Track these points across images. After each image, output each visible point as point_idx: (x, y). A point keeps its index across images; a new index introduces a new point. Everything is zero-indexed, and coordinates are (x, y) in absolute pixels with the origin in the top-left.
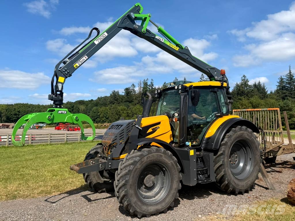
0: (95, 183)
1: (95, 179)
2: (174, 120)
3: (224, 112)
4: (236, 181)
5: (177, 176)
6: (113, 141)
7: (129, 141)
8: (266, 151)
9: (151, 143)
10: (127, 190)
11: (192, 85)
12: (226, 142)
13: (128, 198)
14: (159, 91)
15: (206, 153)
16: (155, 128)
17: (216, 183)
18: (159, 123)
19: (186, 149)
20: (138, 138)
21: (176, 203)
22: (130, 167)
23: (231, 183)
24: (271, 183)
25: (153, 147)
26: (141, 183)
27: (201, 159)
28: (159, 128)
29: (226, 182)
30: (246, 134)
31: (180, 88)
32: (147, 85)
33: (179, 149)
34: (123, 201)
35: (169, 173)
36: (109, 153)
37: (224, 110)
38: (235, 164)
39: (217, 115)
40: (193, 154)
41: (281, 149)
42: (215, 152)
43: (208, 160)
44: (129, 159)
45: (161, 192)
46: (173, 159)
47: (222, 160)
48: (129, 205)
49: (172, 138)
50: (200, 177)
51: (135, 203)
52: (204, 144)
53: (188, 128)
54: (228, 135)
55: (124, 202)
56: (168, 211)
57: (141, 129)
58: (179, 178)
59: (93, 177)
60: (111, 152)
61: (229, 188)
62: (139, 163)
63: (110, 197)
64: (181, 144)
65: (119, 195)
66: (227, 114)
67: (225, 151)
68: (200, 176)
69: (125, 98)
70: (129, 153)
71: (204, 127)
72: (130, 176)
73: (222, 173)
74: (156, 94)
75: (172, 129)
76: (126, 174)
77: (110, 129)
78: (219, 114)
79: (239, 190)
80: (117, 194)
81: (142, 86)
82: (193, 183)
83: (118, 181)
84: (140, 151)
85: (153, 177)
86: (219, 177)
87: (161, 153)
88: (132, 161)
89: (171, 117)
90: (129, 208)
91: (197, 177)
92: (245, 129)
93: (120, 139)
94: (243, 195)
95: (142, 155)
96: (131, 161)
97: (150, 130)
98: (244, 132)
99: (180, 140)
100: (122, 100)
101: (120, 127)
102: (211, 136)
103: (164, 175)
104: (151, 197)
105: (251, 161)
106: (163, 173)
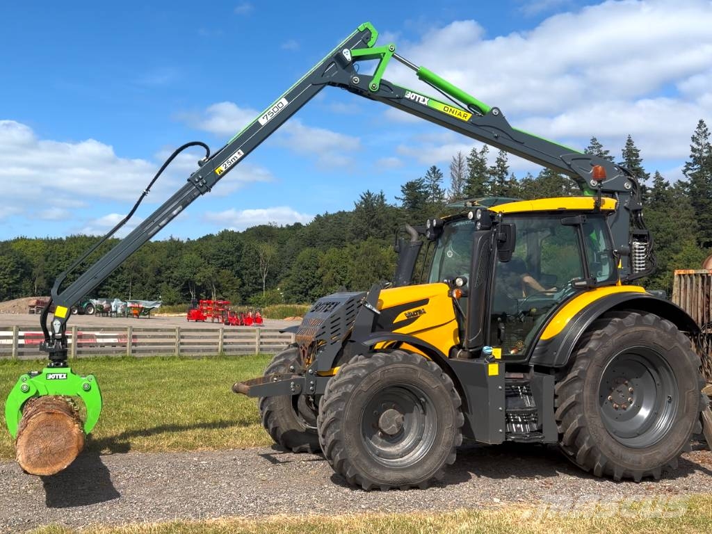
0: (285, 431)
2: (455, 295)
3: (602, 279)
4: (617, 449)
6: (317, 337)
7: (352, 339)
9: (401, 344)
10: (340, 432)
12: (591, 350)
13: (341, 448)
14: (435, 224)
15: (539, 375)
16: (414, 312)
17: (564, 449)
18: (425, 302)
19: (481, 362)
20: (372, 331)
22: (347, 387)
23: (600, 451)
25: (400, 352)
26: (373, 426)
28: (425, 312)
29: (585, 447)
30: (655, 335)
31: (479, 216)
32: (483, 169)
33: (467, 361)
34: (332, 453)
35: (434, 409)
36: (310, 362)
38: (625, 409)
39: (576, 284)
40: (497, 374)
43: (541, 391)
44: (346, 372)
45: (416, 448)
46: (445, 380)
49: (458, 338)
50: (516, 427)
51: (357, 459)
52: (535, 355)
54: (598, 335)
57: (379, 313)
58: (458, 421)
59: (281, 415)
60: (314, 359)
62: (365, 381)
64: (471, 351)
65: (325, 442)
66: (611, 283)
67: (587, 371)
68: (518, 425)
70: (347, 363)
71: (541, 315)
72: (346, 405)
73: (574, 424)
74: (428, 230)
75: (459, 316)
76: (339, 400)
77: (313, 311)
78: (584, 283)
79: (622, 471)
81: (466, 173)
82: (494, 437)
83: (324, 413)
84: (370, 357)
85: (398, 416)
87: (412, 363)
88: (351, 376)
89: (453, 285)
90: (344, 468)
92: (652, 321)
93: (332, 334)
95: (372, 365)
96: (348, 376)
97: (402, 317)
98: (649, 329)
99: (468, 342)
101: (333, 308)
102: (558, 334)
103: (425, 413)
104: (393, 456)
105: (670, 405)
106: (423, 409)
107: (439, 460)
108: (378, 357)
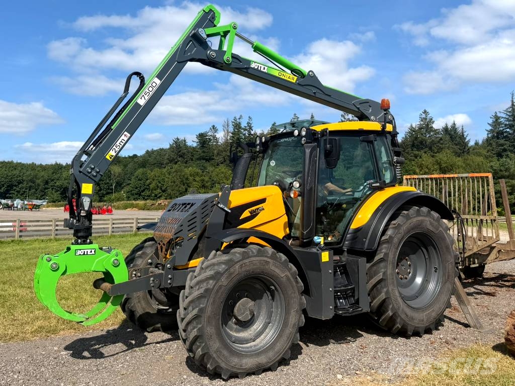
0: (141, 313)
1: (141, 305)
2: (292, 195)
3: (388, 181)
4: (408, 311)
5: (298, 300)
6: (175, 234)
7: (206, 234)
8: (466, 255)
9: (248, 238)
10: (202, 326)
11: (327, 129)
12: (390, 237)
13: (203, 343)
14: (263, 140)
15: (352, 258)
16: (256, 209)
17: (371, 315)
18: (263, 201)
19: (314, 250)
20: (224, 229)
21: (295, 352)
22: (208, 283)
23: (399, 316)
24: (475, 315)
25: (251, 246)
26: (229, 315)
27: (343, 269)
28: (263, 209)
29: (390, 313)
30: (429, 223)
31: (304, 133)
32: (240, 128)
33: (300, 249)
34: (194, 347)
35: (282, 295)
36: (168, 256)
37: (388, 177)
38: (406, 278)
39: (374, 185)
40: (328, 260)
41: (495, 251)
42: (370, 255)
43: (356, 270)
44: (207, 267)
45: (267, 330)
46: (289, 270)
47: (383, 270)
48: (206, 355)
49: (288, 230)
50: (340, 302)
51: (217, 351)
52: (347, 241)
53: (318, 210)
54: (394, 224)
55: (197, 350)
56: (279, 366)
57: (230, 211)
58: (301, 304)
59: (138, 301)
60: (171, 254)
61: (394, 325)
62: (225, 276)
63: (169, 340)
64: (305, 241)
65: (186, 335)
66: (393, 184)
67: (389, 253)
68: (341, 301)
69: (197, 152)
70: (206, 258)
71: (348, 210)
72: (208, 301)
73: (382, 296)
74: (258, 145)
75: (288, 211)
76: (201, 297)
77: (169, 211)
78: (378, 184)
79: (413, 328)
80: (183, 334)
81: (231, 129)
82: (327, 314)
83: (185, 309)
84: (228, 253)
85: (251, 303)
86: (376, 302)
87: (266, 256)
88: (212, 272)
89: (285, 189)
90: (205, 360)
91: (336, 303)
92: (426, 212)
93: (188, 231)
94: (421, 337)
95: (230, 260)
96: (209, 273)
97: (246, 214)
98: (425, 218)
99: (303, 234)
100: (193, 156)
101: (190, 208)
102: (363, 226)
103: (273, 299)
104: (247, 341)
105: (437, 274)
106: (271, 296)
107: (287, 340)
108: (236, 252)
